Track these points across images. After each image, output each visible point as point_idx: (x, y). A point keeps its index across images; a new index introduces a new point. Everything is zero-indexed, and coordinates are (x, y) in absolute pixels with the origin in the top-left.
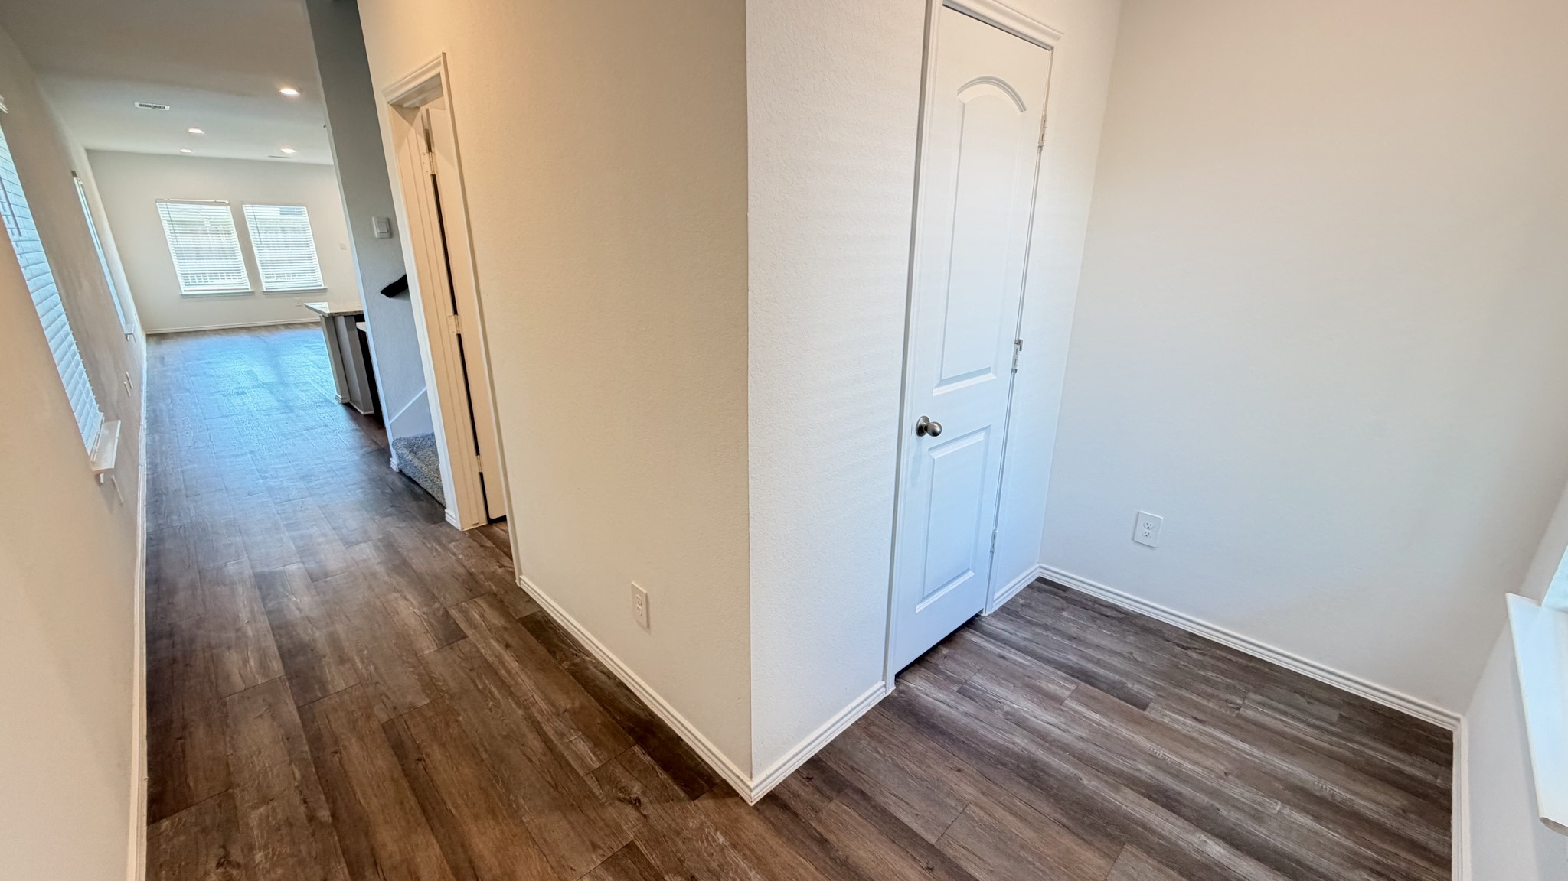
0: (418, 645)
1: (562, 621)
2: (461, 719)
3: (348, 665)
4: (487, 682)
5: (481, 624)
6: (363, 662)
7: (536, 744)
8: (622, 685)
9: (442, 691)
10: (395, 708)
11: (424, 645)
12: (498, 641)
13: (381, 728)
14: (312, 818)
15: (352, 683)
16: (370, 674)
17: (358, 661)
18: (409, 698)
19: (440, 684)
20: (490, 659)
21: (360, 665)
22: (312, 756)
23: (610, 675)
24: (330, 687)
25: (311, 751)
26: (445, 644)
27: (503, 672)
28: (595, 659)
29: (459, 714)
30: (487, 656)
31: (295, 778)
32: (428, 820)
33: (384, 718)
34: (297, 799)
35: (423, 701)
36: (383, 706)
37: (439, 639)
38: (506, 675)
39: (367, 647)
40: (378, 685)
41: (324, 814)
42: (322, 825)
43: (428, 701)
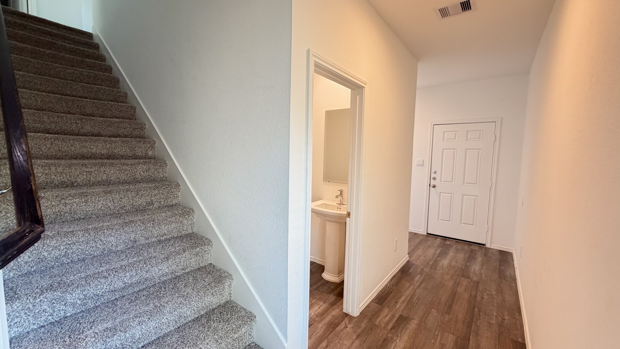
0: (415, 326)
1: (375, 294)
2: (430, 300)
3: (442, 342)
4: (414, 300)
5: (391, 314)
6: (437, 339)
7: (423, 285)
8: (393, 277)
9: (427, 308)
10: (442, 315)
11: (414, 325)
12: (396, 306)
13: (450, 314)
14: (480, 311)
15: (447, 334)
16: (439, 331)
17: (438, 340)
18: (436, 314)
19: (424, 310)
20: (405, 304)
21: (439, 338)
22: (472, 323)
23: (391, 280)
24: (454, 339)
25: (472, 325)
26: (408, 319)
27: (408, 299)
28: (388, 283)
29: (430, 301)
30: (405, 305)
31: (480, 322)
32: (456, 292)
33: (447, 316)
34: (481, 317)
35: (434, 311)
36: (444, 318)
37: (407, 322)
38: (408, 297)
39: (431, 342)
40: (440, 326)
41: (476, 309)
42: (478, 308)
43: (432, 309)
